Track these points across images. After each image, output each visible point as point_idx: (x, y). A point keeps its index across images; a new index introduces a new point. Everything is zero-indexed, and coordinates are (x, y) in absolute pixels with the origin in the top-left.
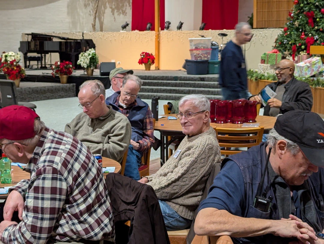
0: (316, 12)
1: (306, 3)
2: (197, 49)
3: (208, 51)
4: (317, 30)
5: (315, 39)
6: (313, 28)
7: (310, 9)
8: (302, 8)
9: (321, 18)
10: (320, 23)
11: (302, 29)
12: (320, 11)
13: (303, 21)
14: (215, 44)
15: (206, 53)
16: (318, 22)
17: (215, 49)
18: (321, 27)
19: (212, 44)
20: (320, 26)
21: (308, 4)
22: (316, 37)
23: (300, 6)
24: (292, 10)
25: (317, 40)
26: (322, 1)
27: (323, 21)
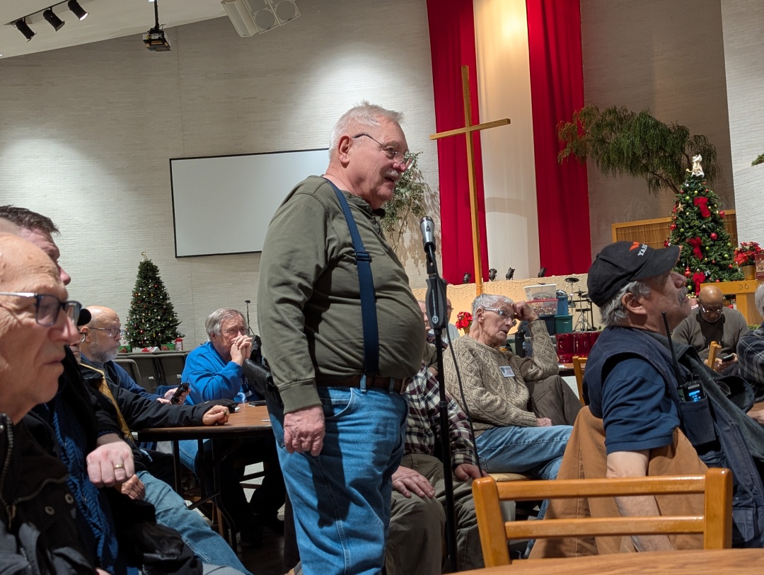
0: (704, 238)
1: (687, 226)
2: (536, 300)
3: (553, 303)
4: (708, 264)
5: (706, 275)
6: (701, 261)
7: (694, 234)
8: (683, 234)
9: (710, 246)
10: (711, 252)
11: (686, 263)
12: (709, 236)
13: (686, 251)
14: (562, 294)
15: (551, 306)
16: (707, 252)
17: (563, 299)
18: (713, 258)
19: (557, 293)
20: (711, 256)
21: (691, 228)
22: (708, 272)
23: (679, 232)
24: (669, 239)
25: (709, 276)
26: (711, 222)
27: (715, 249)
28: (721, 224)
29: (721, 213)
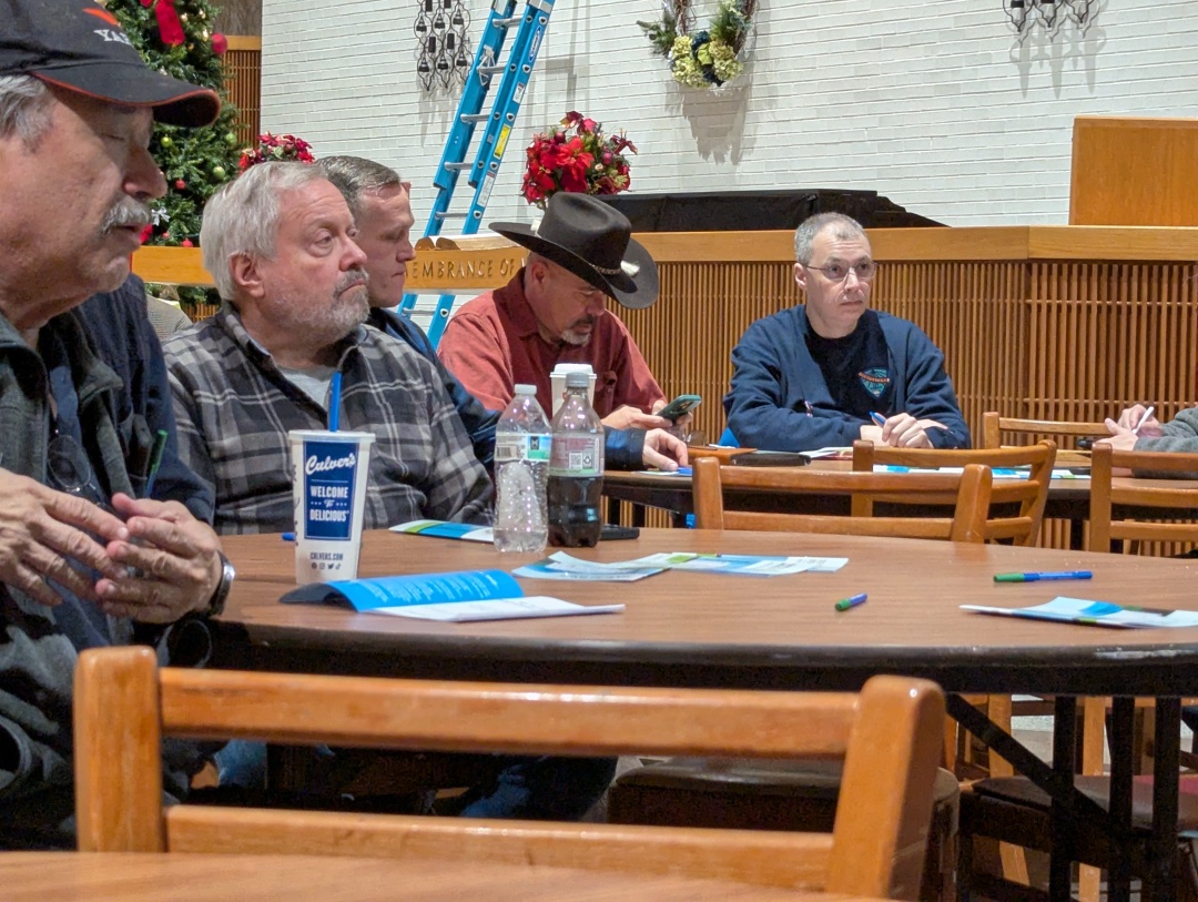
5: (157, 223)
9: (176, 136)
10: (176, 154)
16: (166, 152)
18: (179, 173)
22: (160, 214)
25: (163, 227)
26: (185, 62)
27: (189, 145)
28: (214, 74)
29: (216, 40)
